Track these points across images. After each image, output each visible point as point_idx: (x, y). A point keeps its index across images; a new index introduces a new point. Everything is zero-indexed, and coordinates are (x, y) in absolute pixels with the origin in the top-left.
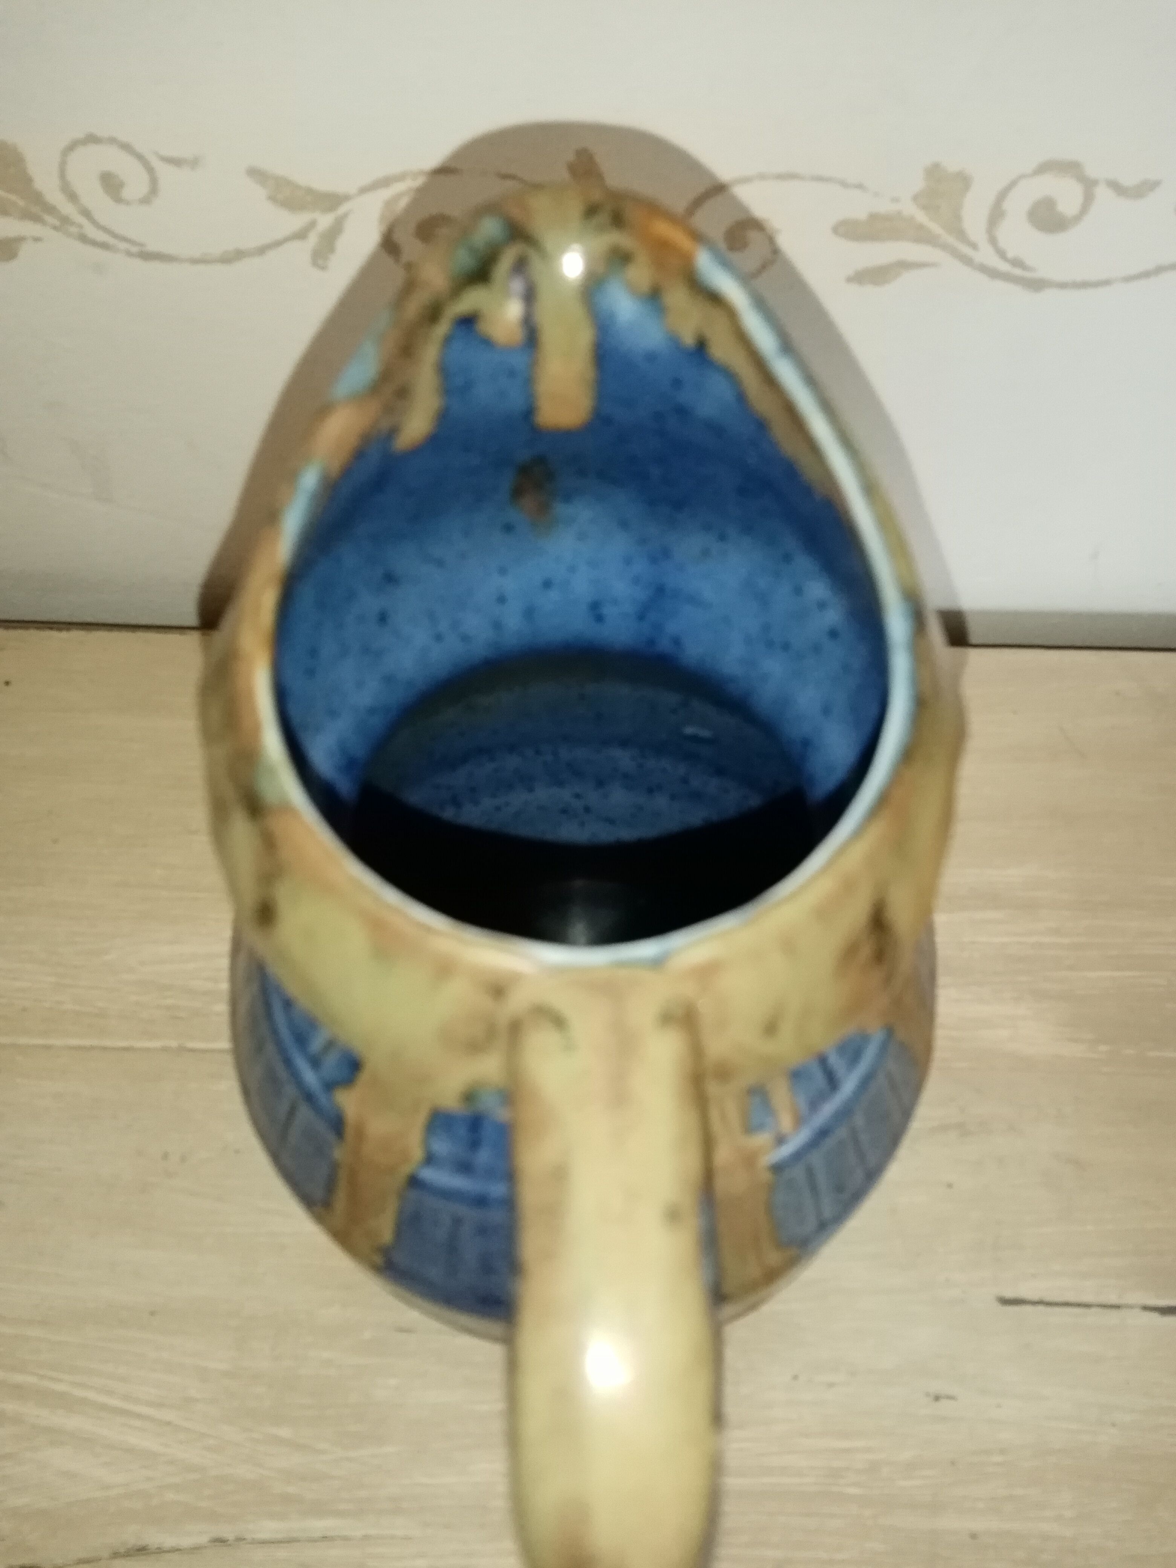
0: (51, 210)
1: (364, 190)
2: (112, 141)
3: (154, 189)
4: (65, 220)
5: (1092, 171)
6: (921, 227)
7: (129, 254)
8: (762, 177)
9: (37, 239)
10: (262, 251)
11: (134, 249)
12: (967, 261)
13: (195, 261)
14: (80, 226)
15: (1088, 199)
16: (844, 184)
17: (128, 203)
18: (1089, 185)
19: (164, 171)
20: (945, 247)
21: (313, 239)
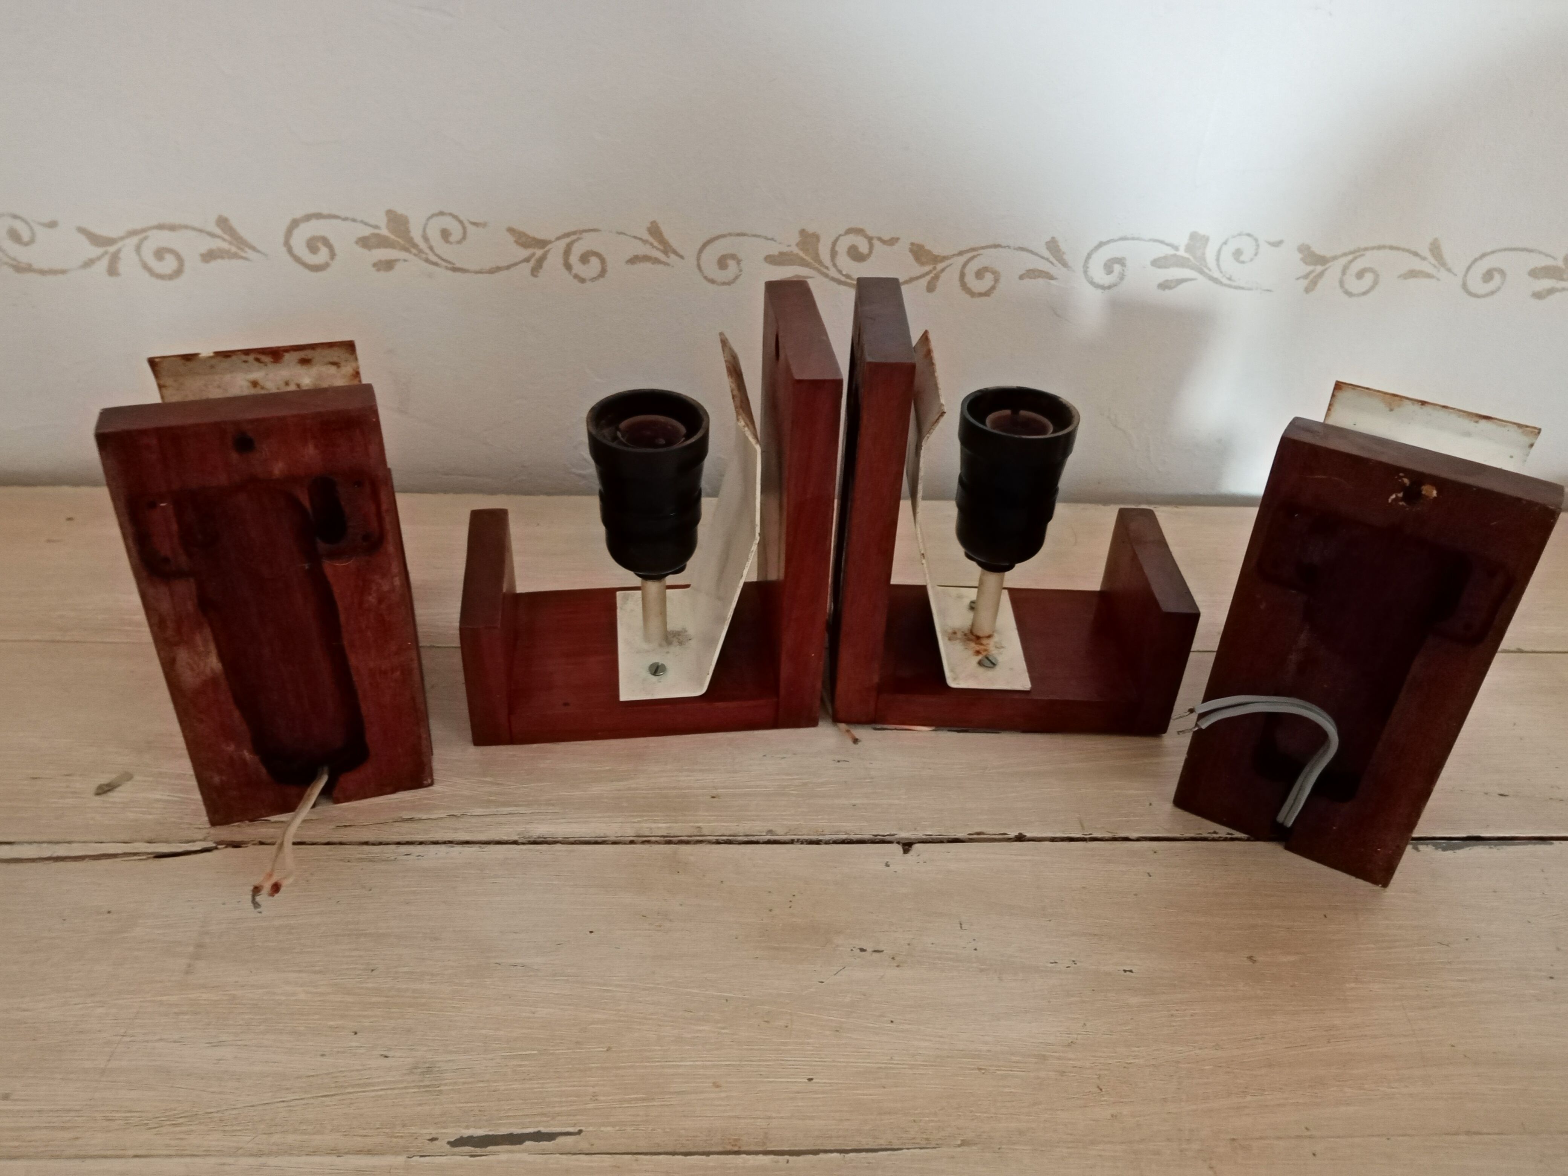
0: (415, 246)
1: (558, 239)
2: (450, 214)
3: (464, 237)
4: (421, 251)
5: (870, 233)
6: (803, 259)
7: (447, 268)
8: (730, 234)
9: (405, 260)
10: (508, 267)
11: (450, 266)
12: (826, 276)
13: (477, 272)
14: (426, 254)
15: (871, 246)
16: (766, 238)
17: (451, 243)
18: (870, 239)
19: (471, 229)
20: (815, 269)
21: (532, 262)
